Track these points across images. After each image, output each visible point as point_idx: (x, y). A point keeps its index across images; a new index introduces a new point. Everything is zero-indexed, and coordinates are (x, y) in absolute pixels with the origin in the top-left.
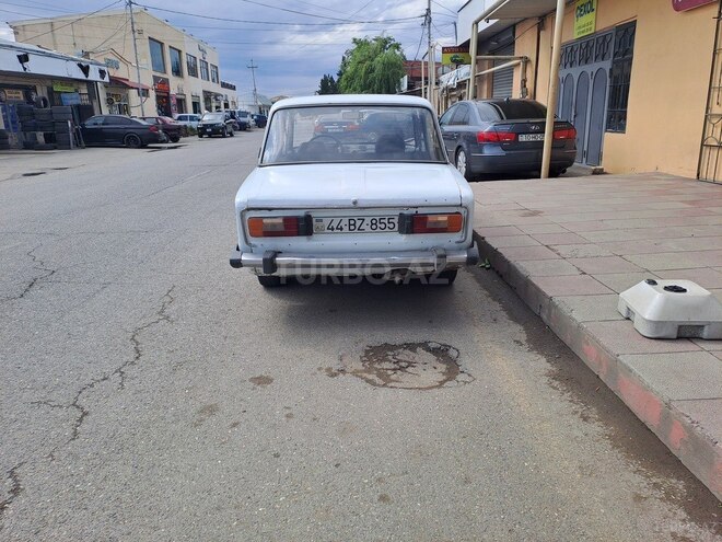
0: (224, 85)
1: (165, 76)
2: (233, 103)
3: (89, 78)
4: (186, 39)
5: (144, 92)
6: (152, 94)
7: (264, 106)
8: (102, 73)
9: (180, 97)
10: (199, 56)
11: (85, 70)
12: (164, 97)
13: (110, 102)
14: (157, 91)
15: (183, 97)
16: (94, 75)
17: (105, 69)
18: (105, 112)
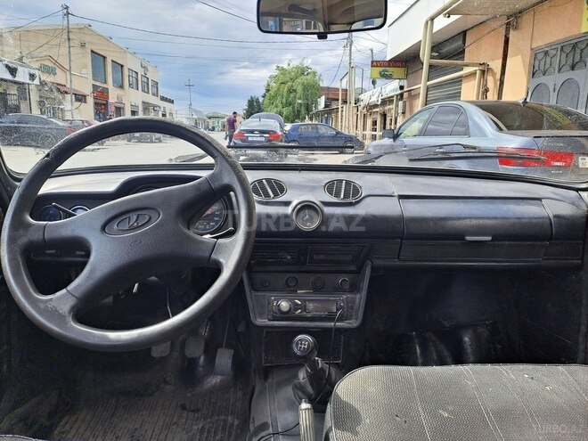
0: (163, 99)
1: (105, 86)
2: (171, 114)
3: (16, 79)
4: (129, 56)
5: (80, 98)
6: (90, 100)
7: (199, 119)
8: (32, 77)
9: (118, 105)
10: (141, 72)
11: (13, 71)
12: (104, 104)
13: (41, 103)
14: (95, 98)
15: (122, 106)
16: (22, 76)
17: (37, 73)
18: (36, 112)
